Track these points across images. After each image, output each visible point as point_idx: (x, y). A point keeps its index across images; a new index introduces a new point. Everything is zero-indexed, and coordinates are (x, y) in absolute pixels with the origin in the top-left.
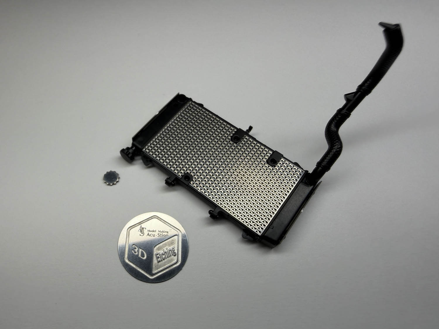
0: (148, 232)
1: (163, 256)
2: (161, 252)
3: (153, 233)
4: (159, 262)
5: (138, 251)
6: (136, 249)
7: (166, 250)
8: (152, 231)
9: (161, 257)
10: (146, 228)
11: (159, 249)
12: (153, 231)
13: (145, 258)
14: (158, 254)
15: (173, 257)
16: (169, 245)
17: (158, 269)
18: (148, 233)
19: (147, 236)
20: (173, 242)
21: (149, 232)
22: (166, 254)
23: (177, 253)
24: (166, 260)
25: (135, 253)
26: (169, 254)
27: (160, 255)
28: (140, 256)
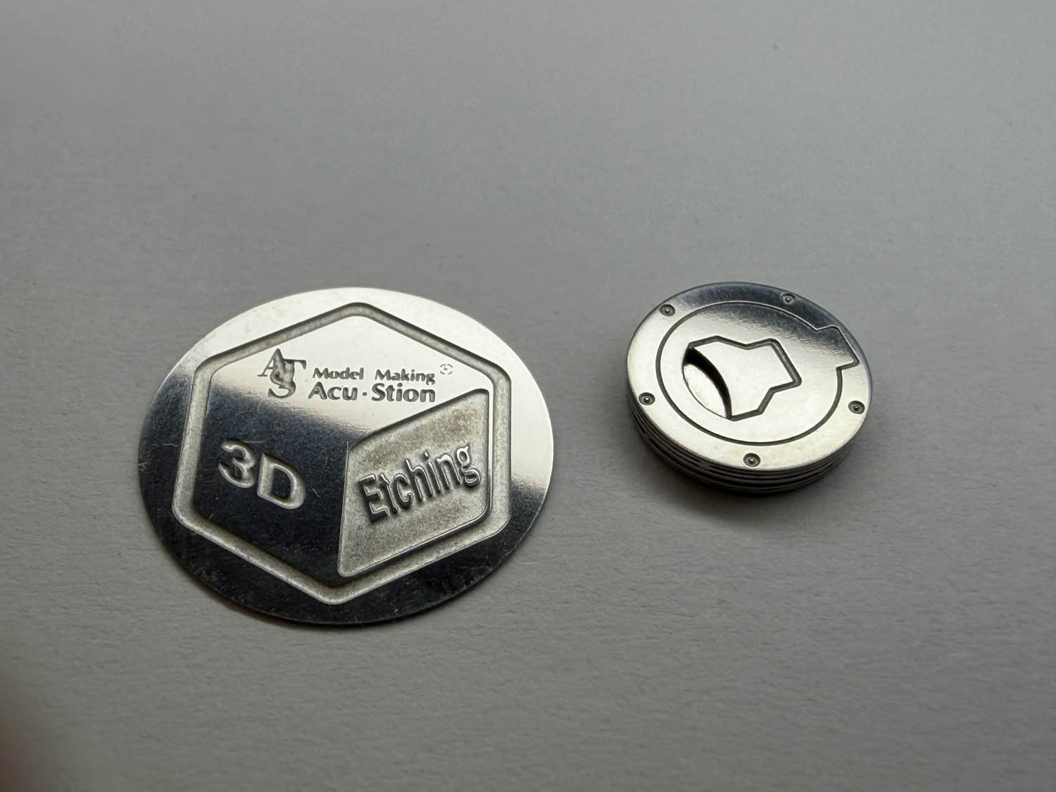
0: (317, 379)
1: (405, 493)
2: (391, 473)
3: (349, 384)
4: (376, 519)
6: (241, 458)
7: (416, 464)
8: (338, 375)
9: (392, 497)
10: (303, 362)
11: (378, 459)
12: (349, 374)
13: (296, 501)
14: (371, 482)
15: (458, 494)
16: (440, 439)
18: (319, 384)
19: (310, 396)
20: (461, 422)
21: (323, 380)
22: (418, 480)
23: (483, 481)
24: (417, 512)
25: (237, 475)
26: (440, 484)
27: (383, 487)
28: (263, 491)
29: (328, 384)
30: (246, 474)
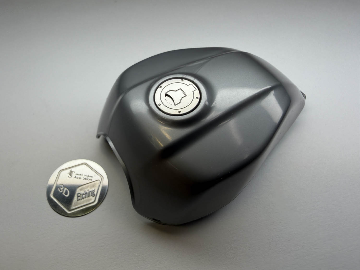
1: (84, 196)
2: (82, 192)
3: (80, 176)
4: (78, 200)
5: (63, 190)
6: (62, 187)
7: (87, 191)
9: (82, 196)
10: (74, 172)
11: (81, 190)
13: (67, 196)
14: (79, 194)
15: (91, 197)
16: (91, 187)
17: (76, 205)
19: (74, 178)
20: (95, 185)
22: (86, 194)
23: (96, 195)
24: (85, 199)
25: (61, 190)
26: (89, 195)
27: (81, 195)
28: (64, 194)
29: (77, 176)
30: (62, 190)
